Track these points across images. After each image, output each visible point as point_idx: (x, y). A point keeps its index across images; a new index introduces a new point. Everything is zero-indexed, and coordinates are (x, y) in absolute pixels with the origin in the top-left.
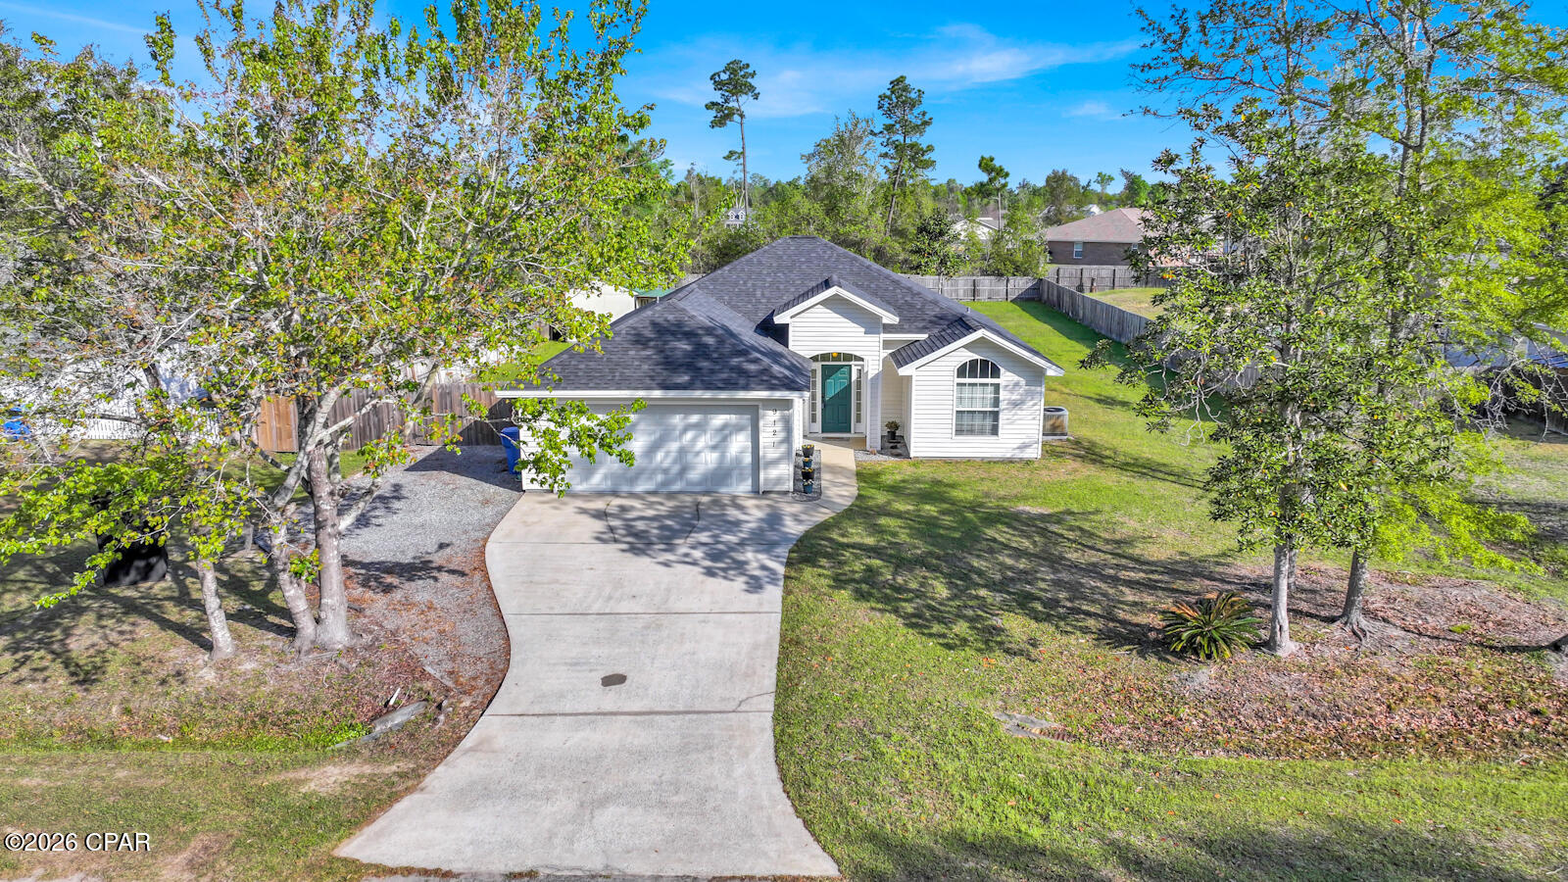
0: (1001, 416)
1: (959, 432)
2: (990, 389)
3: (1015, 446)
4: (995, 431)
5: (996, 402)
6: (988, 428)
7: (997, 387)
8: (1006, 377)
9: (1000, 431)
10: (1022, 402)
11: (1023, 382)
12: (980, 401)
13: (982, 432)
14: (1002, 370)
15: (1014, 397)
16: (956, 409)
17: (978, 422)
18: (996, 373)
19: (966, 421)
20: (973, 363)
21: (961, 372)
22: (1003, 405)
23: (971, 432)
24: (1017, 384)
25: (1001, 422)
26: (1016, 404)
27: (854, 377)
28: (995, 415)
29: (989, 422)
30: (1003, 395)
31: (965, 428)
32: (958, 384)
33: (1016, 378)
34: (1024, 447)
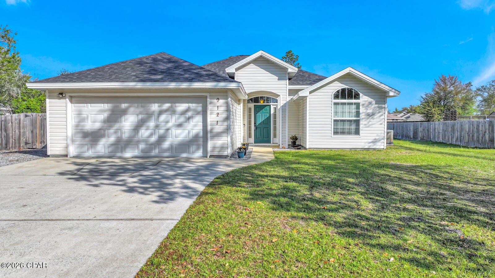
0: (361, 122)
1: (336, 133)
2: (354, 107)
3: (370, 141)
4: (357, 132)
5: (358, 114)
6: (353, 131)
7: (358, 105)
8: (364, 99)
9: (361, 132)
10: (373, 114)
11: (374, 102)
12: (348, 113)
13: (349, 133)
14: (361, 95)
15: (368, 111)
16: (333, 118)
17: (347, 126)
18: (357, 96)
19: (340, 126)
20: (343, 90)
21: (336, 96)
22: (362, 116)
23: (343, 133)
24: (370, 103)
25: (361, 126)
26: (370, 116)
27: (272, 112)
28: (357, 122)
29: (353, 127)
30: (362, 110)
31: (339, 131)
32: (335, 104)
33: (370, 100)
34: (375, 141)
